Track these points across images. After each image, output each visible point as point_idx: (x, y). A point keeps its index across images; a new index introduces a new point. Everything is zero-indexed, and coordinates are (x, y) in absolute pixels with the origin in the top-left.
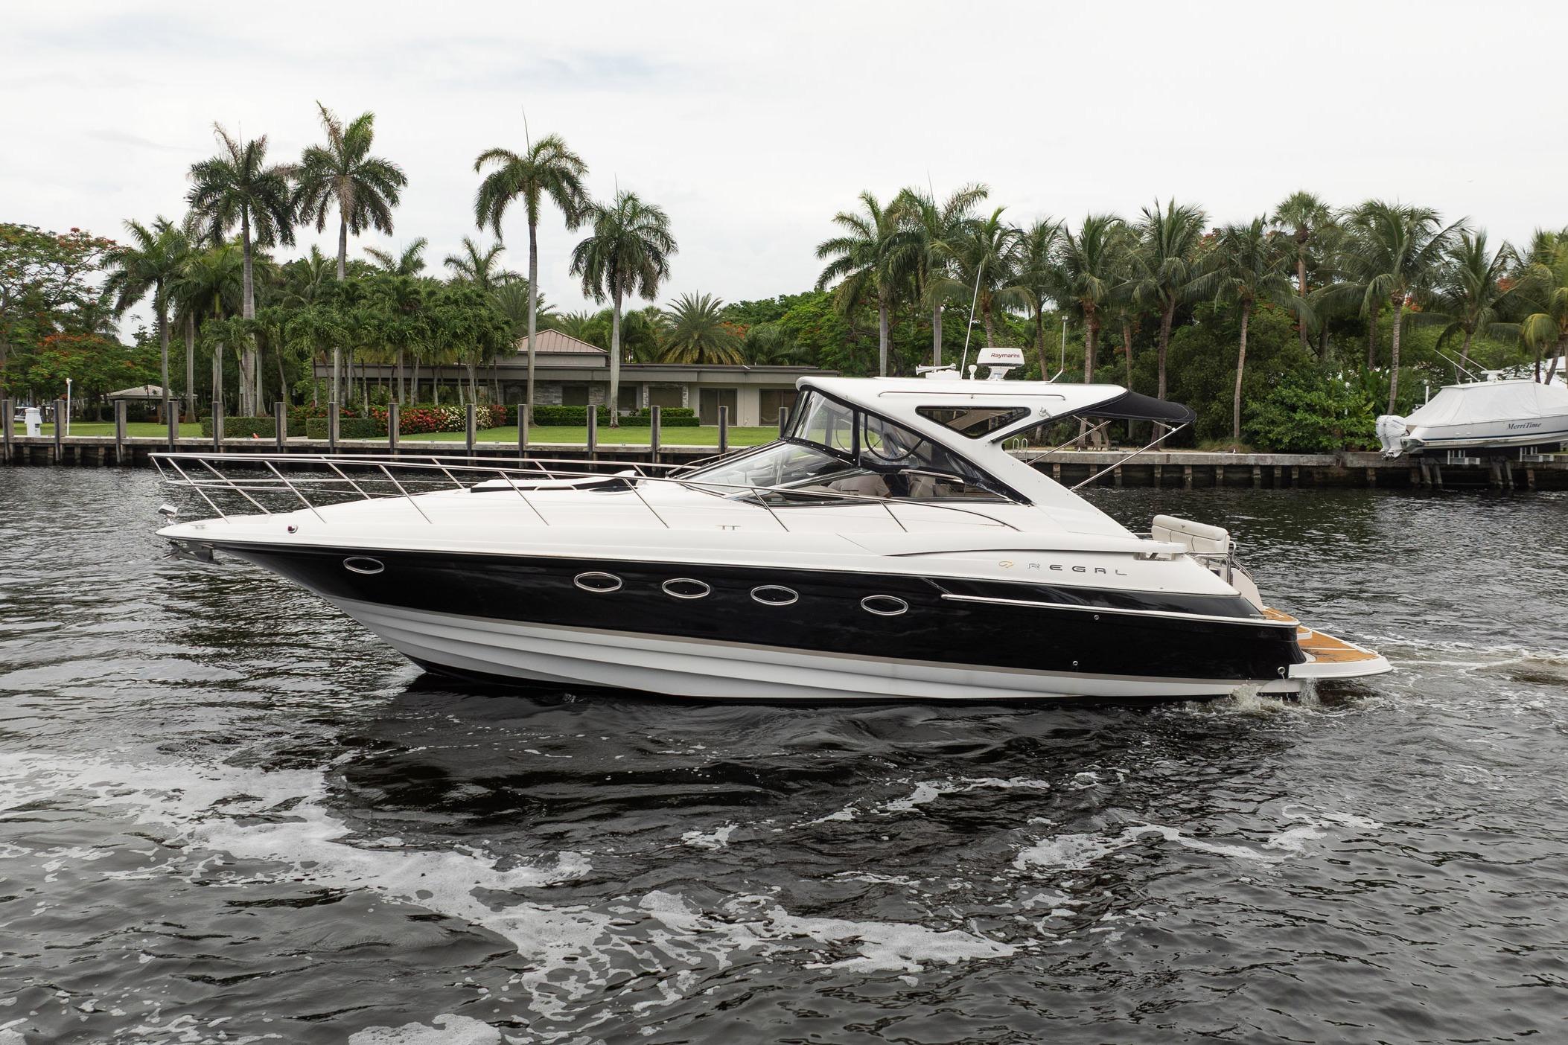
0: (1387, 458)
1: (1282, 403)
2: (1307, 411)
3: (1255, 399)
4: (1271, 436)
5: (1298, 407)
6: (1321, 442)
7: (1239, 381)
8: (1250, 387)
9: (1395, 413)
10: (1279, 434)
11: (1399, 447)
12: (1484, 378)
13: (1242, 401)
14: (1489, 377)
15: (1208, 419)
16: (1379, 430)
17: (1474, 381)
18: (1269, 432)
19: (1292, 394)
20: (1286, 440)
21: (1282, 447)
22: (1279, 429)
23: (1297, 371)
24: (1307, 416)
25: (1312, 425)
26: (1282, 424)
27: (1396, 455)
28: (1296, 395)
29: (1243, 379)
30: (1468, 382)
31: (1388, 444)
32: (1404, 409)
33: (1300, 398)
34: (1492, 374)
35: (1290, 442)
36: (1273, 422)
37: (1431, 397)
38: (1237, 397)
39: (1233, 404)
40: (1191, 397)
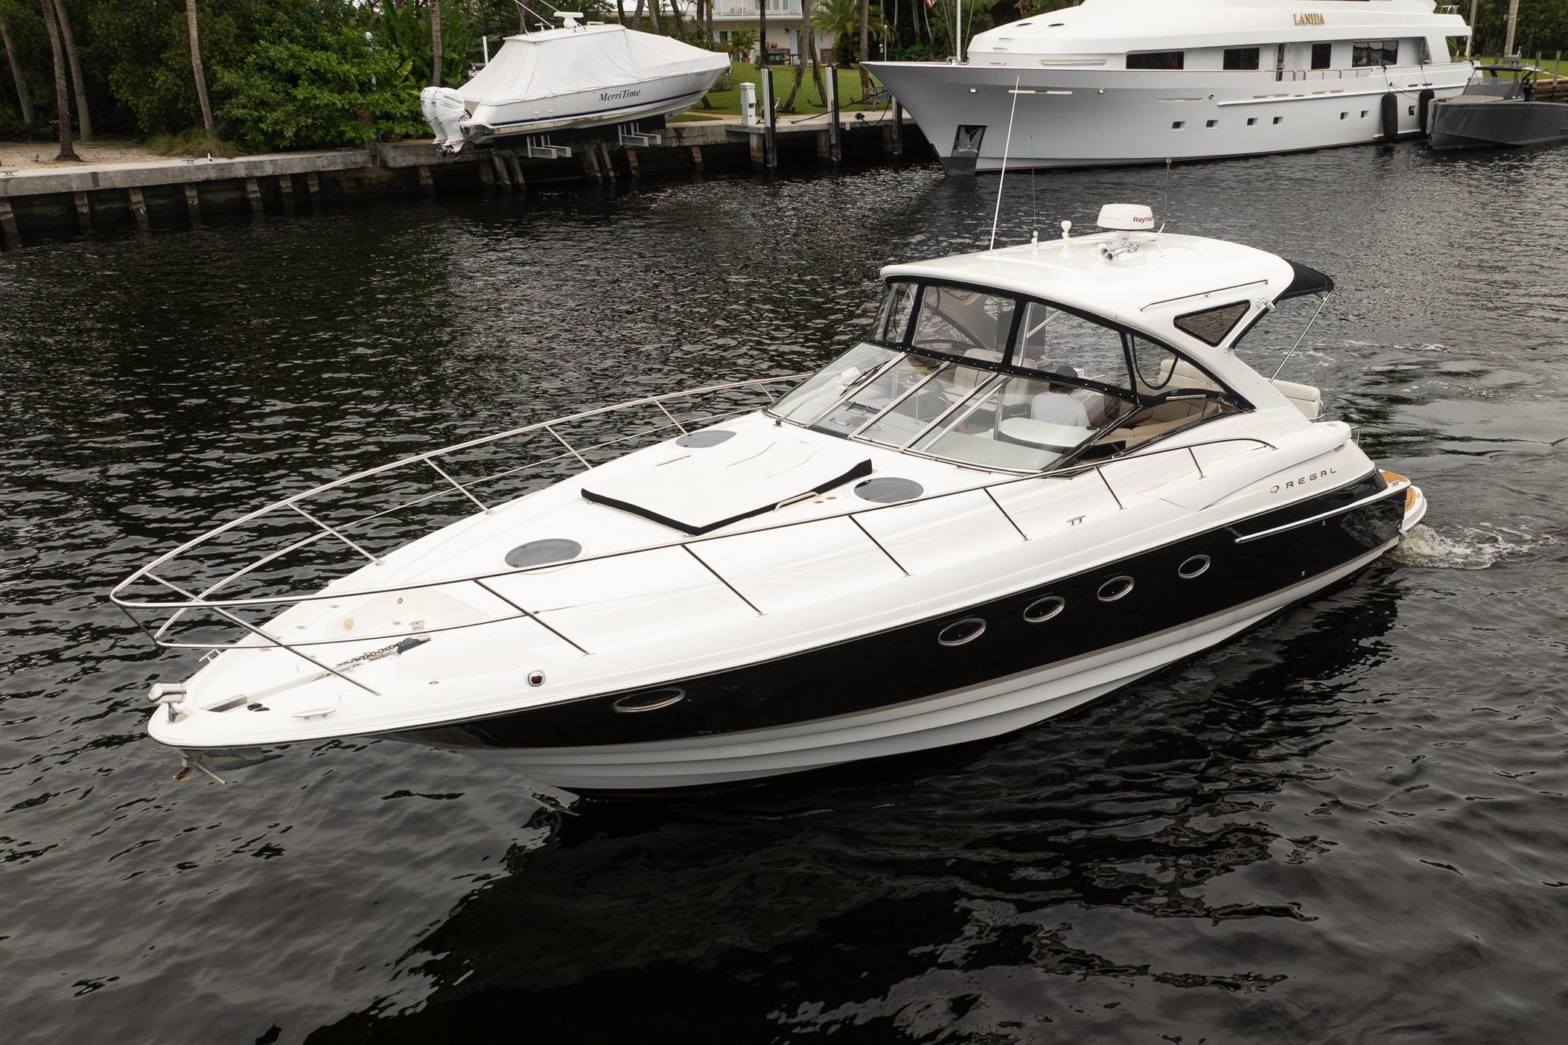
0: (445, 153)
1: (272, 70)
2: (312, 82)
3: (227, 63)
4: (263, 126)
5: (298, 77)
6: (343, 133)
7: (194, 33)
8: (216, 43)
9: (443, 84)
10: (276, 122)
11: (459, 137)
12: (559, 23)
13: (207, 68)
14: (566, 23)
15: (155, 98)
16: (427, 110)
17: (547, 28)
18: (260, 120)
19: (285, 54)
20: (289, 133)
21: (287, 143)
22: (275, 115)
23: (287, 13)
24: (316, 91)
25: (326, 105)
26: (278, 104)
27: (457, 149)
28: (292, 56)
29: (201, 30)
30: (538, 29)
31: (443, 131)
32: (455, 74)
33: (299, 60)
34: (569, 17)
35: (297, 134)
36: (263, 104)
37: (491, 55)
38: (196, 62)
39: (191, 72)
40: (117, 59)
